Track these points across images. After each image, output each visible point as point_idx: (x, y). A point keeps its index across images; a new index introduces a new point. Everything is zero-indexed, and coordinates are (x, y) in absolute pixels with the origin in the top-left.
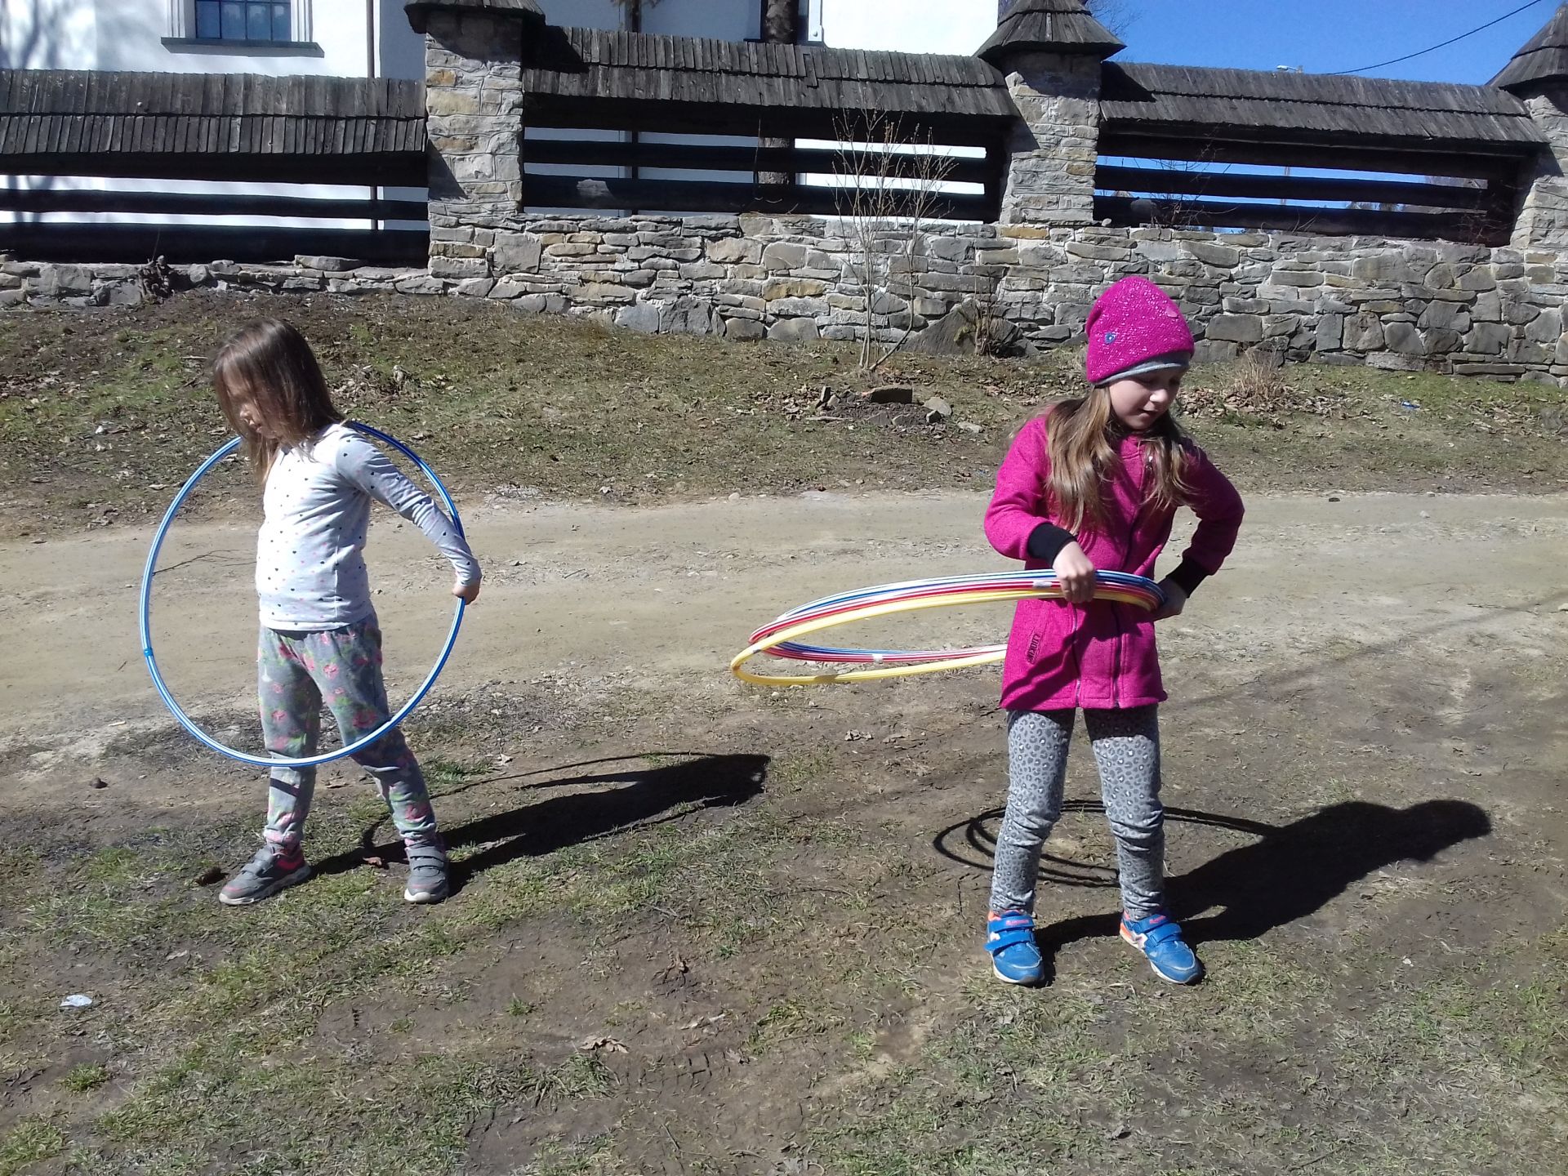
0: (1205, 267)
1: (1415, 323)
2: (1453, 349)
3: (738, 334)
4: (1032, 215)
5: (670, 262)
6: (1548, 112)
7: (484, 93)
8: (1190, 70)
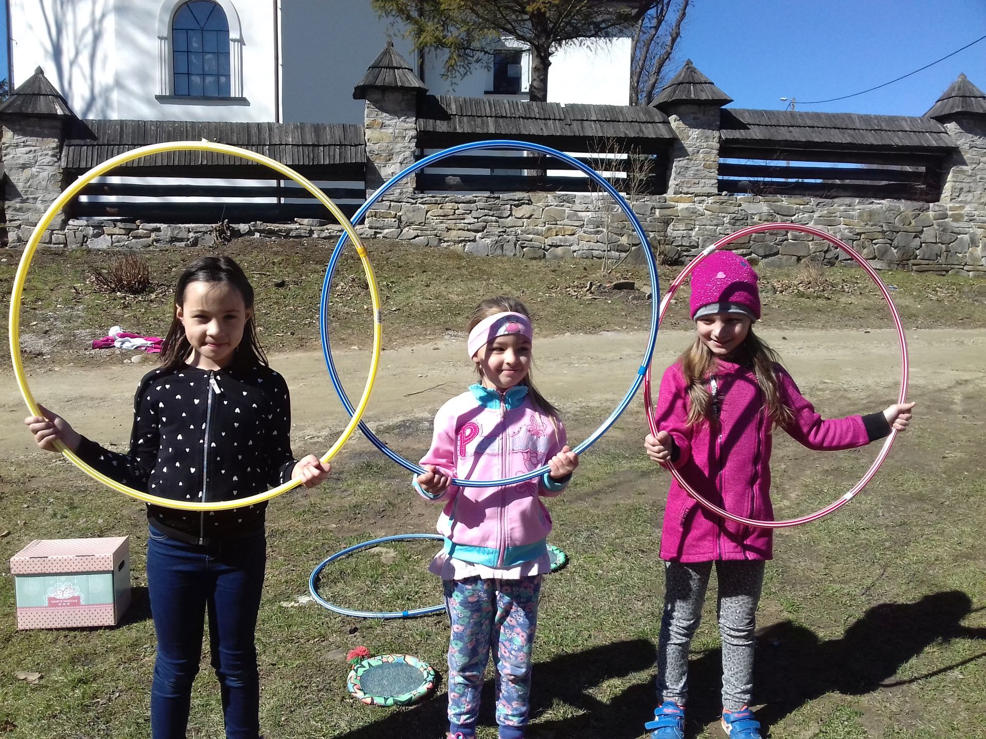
0: (778, 216)
1: (891, 244)
2: (912, 257)
3: (530, 256)
4: (685, 190)
5: (494, 218)
6: (957, 131)
7: (397, 131)
8: (766, 112)
